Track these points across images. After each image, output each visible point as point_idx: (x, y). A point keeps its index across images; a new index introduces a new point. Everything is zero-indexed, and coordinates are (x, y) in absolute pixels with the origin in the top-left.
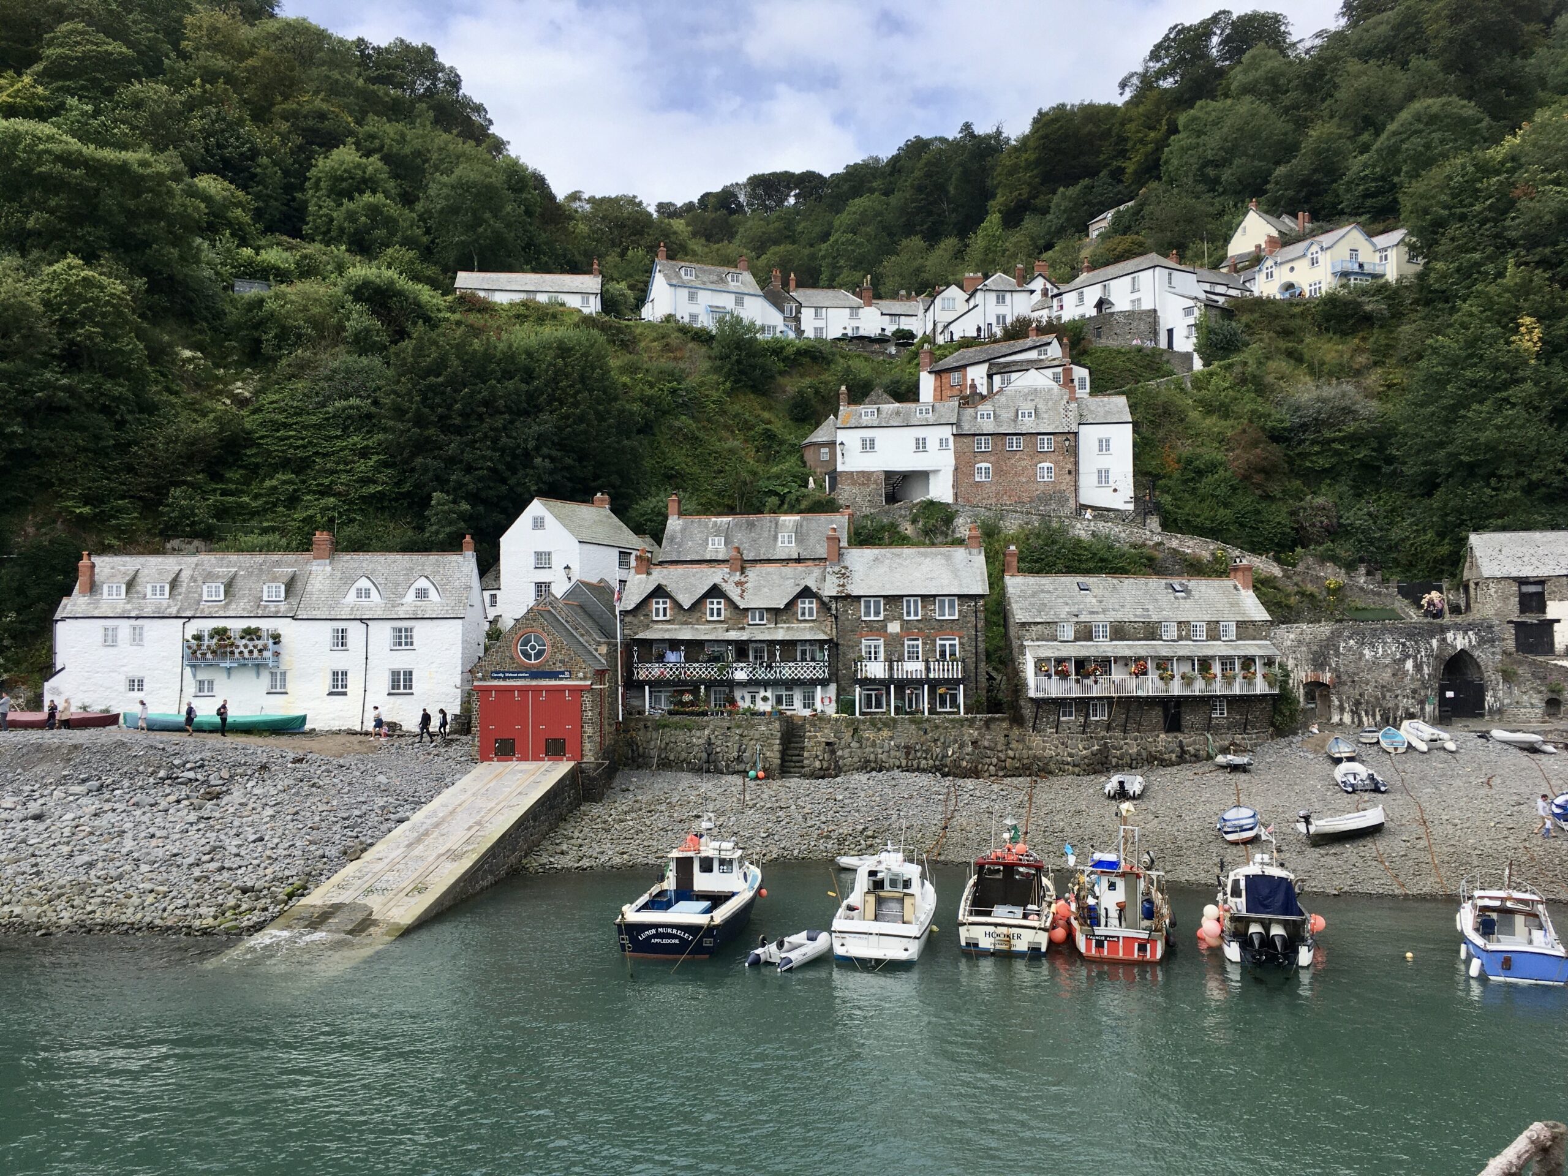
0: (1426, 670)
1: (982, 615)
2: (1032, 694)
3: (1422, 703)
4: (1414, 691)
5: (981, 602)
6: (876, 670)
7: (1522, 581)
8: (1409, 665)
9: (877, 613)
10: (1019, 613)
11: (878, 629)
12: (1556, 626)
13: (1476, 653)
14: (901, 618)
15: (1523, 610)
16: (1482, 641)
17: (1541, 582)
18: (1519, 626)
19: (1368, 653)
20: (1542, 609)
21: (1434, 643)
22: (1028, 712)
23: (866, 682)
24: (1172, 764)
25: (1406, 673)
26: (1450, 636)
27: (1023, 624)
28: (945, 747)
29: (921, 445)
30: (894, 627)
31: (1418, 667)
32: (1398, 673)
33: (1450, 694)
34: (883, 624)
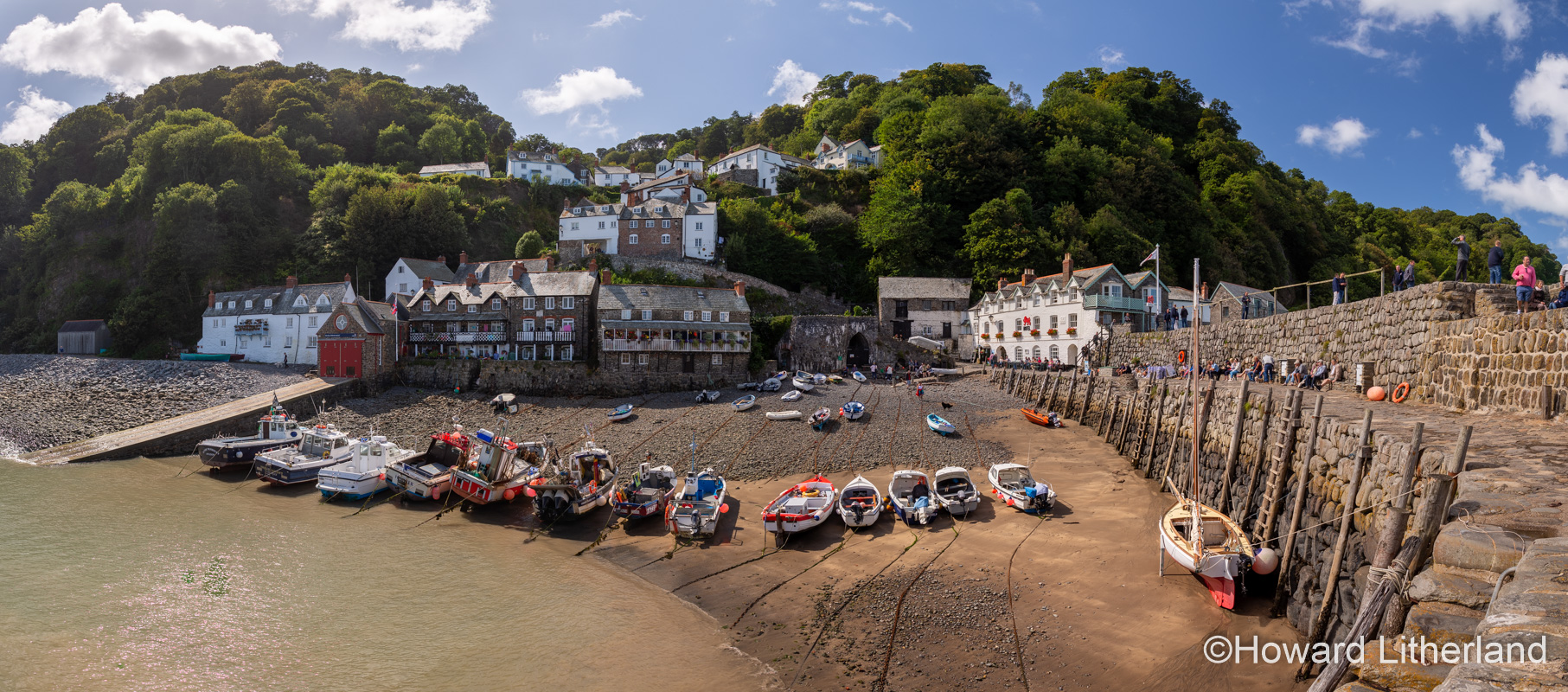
0: (837, 342)
1: (586, 307)
2: (605, 349)
3: (835, 359)
4: (830, 353)
5: (586, 299)
6: (527, 336)
7: (897, 301)
8: (828, 339)
9: (531, 306)
10: (601, 305)
11: (531, 315)
12: (912, 324)
13: (866, 334)
14: (543, 308)
15: (897, 316)
16: (869, 328)
17: (906, 301)
18: (896, 323)
19: (807, 333)
20: (906, 316)
21: (843, 328)
22: (601, 359)
23: (521, 344)
24: (684, 389)
25: (826, 343)
26: (853, 325)
27: (601, 310)
28: (555, 377)
29: (602, 225)
30: (540, 314)
31: (833, 340)
32: (823, 343)
33: (852, 356)
34: (534, 312)
